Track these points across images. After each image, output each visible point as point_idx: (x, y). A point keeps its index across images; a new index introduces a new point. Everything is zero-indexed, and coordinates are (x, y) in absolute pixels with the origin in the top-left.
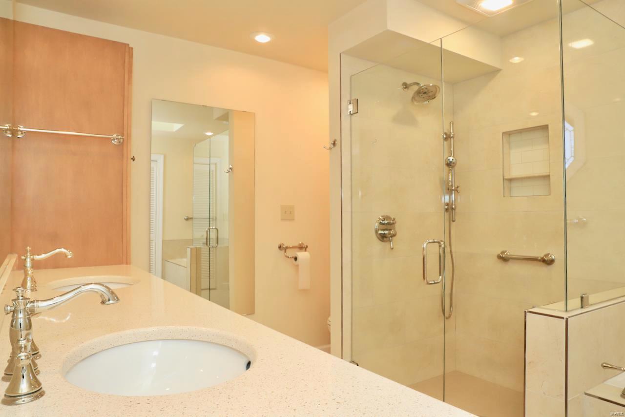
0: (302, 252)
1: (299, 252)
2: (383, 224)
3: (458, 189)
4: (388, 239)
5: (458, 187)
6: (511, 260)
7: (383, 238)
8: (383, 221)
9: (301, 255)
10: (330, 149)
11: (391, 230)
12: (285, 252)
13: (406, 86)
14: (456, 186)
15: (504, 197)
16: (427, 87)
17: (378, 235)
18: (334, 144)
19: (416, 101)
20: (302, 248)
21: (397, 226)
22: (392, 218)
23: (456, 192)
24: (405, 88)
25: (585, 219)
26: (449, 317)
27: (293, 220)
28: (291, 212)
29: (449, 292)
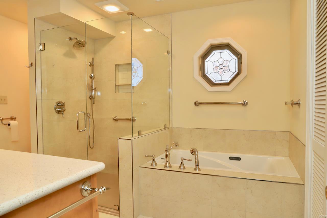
0: (13, 121)
1: (10, 121)
2: (59, 105)
3: (96, 89)
4: (61, 112)
5: (96, 88)
6: (119, 121)
7: (59, 112)
8: (59, 104)
9: (12, 123)
10: (29, 67)
11: (62, 108)
12: (2, 121)
13: (70, 39)
14: (95, 88)
15: (116, 93)
16: (81, 41)
17: (56, 111)
18: (32, 65)
19: (75, 47)
20: (12, 119)
21: (66, 106)
22: (63, 102)
23: (95, 90)
24: (70, 40)
25: (146, 103)
26: (93, 147)
27: (7, 104)
28: (5, 100)
29: (92, 136)
